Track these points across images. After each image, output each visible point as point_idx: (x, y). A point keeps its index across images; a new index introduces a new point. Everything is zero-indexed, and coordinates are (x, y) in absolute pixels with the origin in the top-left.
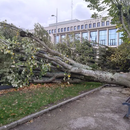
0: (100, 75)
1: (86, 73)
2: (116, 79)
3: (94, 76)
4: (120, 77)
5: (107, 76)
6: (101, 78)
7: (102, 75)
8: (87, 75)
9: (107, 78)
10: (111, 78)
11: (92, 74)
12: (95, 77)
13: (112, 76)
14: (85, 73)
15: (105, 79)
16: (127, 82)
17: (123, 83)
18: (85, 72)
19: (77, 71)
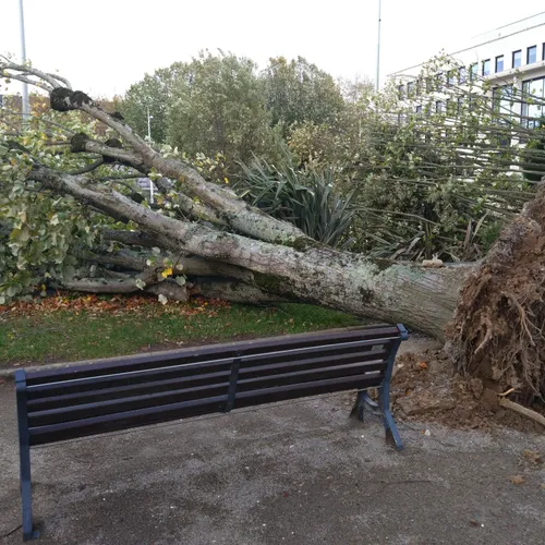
0: (316, 274)
1: (255, 259)
2: (387, 295)
3: (289, 274)
4: (405, 286)
5: (346, 276)
6: (317, 289)
7: (322, 273)
8: (259, 269)
9: (343, 286)
10: (362, 290)
11: (281, 267)
12: (294, 281)
13: (370, 281)
14: (251, 260)
15: (337, 294)
16: (437, 315)
17: (420, 319)
18: (247, 255)
19: (209, 251)
